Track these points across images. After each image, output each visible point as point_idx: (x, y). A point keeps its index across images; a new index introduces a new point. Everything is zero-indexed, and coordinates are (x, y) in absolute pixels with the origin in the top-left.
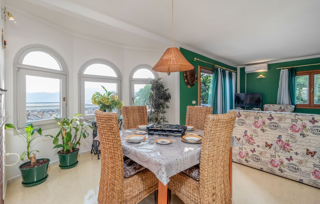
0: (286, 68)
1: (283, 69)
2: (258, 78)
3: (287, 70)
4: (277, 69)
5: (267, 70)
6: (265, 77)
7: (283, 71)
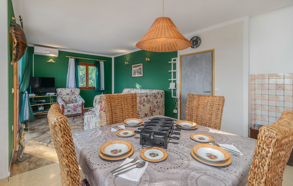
0: (73, 57)
1: (71, 58)
2: (48, 61)
3: (74, 59)
4: (66, 56)
5: (57, 56)
6: (55, 62)
7: (71, 60)
